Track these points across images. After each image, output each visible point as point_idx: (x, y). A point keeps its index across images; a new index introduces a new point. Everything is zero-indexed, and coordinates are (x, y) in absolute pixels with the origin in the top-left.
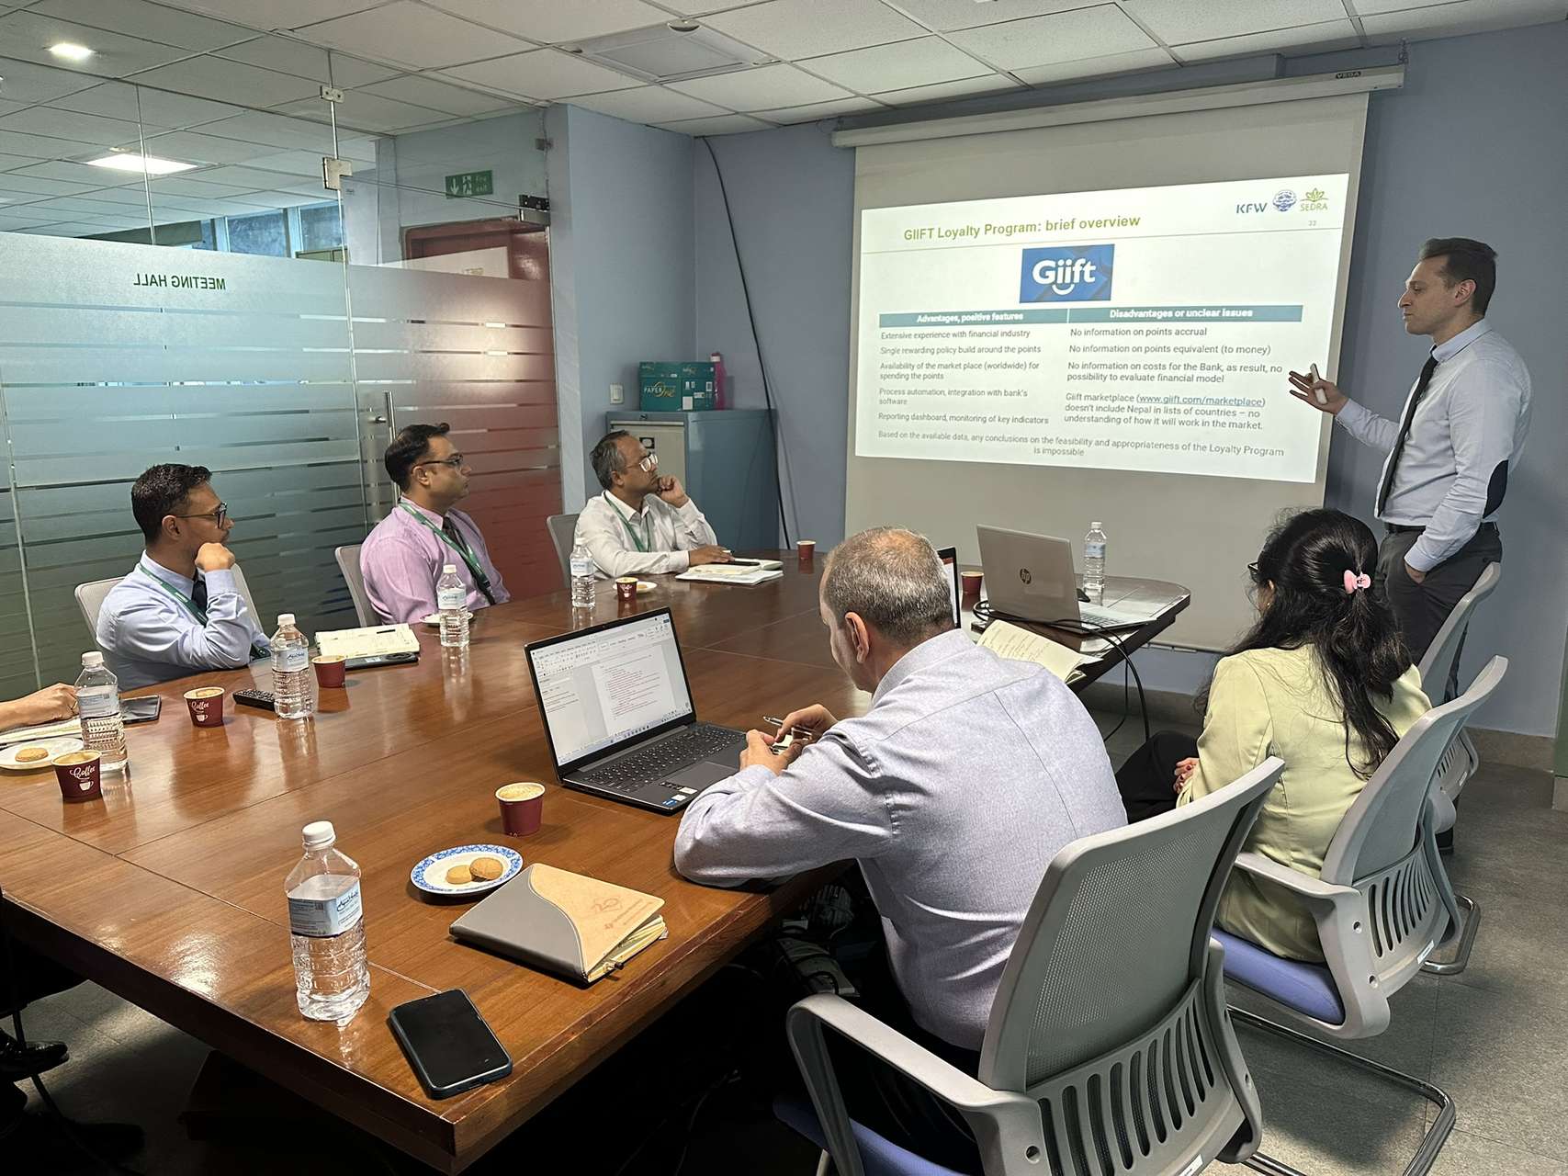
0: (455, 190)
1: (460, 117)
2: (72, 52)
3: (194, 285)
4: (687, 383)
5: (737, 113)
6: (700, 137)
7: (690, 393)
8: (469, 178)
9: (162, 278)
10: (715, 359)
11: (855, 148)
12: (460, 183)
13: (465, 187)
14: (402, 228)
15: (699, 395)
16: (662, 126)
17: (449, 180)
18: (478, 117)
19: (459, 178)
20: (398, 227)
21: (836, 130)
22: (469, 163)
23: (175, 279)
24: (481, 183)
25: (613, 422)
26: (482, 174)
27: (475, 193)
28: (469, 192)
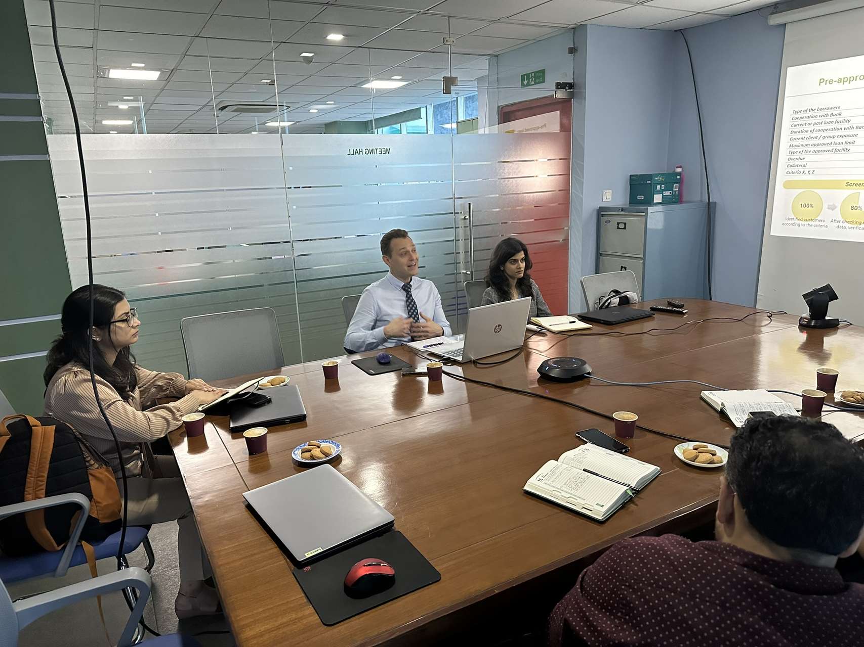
0: (525, 82)
1: (529, 40)
2: (335, 37)
3: (375, 152)
4: (659, 187)
5: (699, 13)
6: (678, 30)
7: (661, 192)
8: (533, 74)
9: (361, 150)
10: (679, 170)
11: (785, 24)
12: (528, 79)
13: (531, 80)
14: (499, 107)
15: (668, 193)
16: (651, 28)
17: (523, 77)
18: (539, 39)
19: (528, 75)
20: (497, 106)
21: (772, 14)
22: (533, 67)
23: (367, 150)
24: (539, 76)
25: (602, 213)
26: (539, 72)
27: (535, 84)
28: (533, 83)
